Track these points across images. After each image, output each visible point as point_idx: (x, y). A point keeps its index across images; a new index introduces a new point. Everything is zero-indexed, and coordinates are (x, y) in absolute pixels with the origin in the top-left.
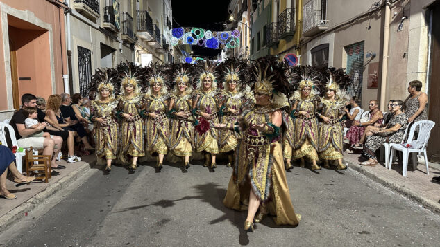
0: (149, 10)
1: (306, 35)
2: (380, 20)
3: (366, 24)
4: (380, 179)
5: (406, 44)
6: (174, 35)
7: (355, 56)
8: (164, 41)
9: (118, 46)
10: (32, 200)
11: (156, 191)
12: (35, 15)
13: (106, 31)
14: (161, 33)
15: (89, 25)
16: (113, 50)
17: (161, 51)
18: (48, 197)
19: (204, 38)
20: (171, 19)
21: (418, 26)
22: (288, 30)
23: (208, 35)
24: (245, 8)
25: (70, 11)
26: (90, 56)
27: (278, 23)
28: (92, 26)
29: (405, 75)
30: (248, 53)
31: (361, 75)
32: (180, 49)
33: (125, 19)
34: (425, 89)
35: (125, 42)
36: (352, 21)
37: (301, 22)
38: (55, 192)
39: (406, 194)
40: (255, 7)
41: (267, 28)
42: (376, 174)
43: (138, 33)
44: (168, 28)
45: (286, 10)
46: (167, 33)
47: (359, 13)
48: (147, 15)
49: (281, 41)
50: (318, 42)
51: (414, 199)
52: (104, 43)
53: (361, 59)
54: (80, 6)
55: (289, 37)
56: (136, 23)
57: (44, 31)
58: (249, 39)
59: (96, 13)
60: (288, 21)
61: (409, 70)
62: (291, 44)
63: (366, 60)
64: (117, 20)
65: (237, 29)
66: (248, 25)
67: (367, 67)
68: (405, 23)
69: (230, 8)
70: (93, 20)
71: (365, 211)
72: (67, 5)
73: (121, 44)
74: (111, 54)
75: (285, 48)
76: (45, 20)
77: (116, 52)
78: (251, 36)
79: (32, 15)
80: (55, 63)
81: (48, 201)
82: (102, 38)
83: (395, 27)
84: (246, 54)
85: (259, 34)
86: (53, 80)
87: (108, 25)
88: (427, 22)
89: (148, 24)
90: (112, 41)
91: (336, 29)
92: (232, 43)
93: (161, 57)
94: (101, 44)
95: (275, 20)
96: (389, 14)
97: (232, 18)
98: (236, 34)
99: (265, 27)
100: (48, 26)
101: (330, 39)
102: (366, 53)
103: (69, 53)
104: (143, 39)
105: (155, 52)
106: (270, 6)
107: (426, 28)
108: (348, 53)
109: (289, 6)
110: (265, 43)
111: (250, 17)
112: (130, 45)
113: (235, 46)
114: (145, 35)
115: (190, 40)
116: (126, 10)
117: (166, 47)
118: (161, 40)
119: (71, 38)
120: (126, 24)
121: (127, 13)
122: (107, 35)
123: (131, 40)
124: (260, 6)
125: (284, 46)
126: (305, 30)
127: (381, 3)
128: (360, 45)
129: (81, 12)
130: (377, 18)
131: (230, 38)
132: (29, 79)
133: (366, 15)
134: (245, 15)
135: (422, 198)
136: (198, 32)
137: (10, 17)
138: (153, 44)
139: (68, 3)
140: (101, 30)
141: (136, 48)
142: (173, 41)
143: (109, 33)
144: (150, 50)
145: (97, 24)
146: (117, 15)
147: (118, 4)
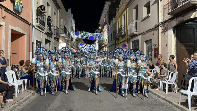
0: (65, 24)
1: (130, 36)
2: (157, 31)
3: (152, 32)
4: (157, 95)
5: (167, 41)
6: (75, 35)
7: (149, 45)
8: (71, 37)
9: (52, 40)
10: (17, 102)
11: (67, 99)
12: (21, 29)
13: (47, 34)
14: (70, 34)
15: (41, 32)
17: (70, 41)
18: (23, 102)
19: (88, 36)
20: (74, 28)
21: (171, 34)
22: (123, 34)
23: (90, 35)
24: (105, 24)
25: (34, 27)
26: (40, 44)
27: (119, 31)
28: (42, 32)
29: (167, 53)
30: (107, 42)
31: (151, 53)
32: (78, 40)
33: (55, 29)
34: (175, 59)
35: (55, 38)
36: (147, 31)
37: (128, 31)
38: (26, 100)
39: (167, 101)
40: (110, 23)
41: (115, 32)
42: (156, 93)
43: (60, 34)
44: (73, 32)
45: (122, 26)
46: (72, 34)
47: (150, 28)
48: (65, 27)
49: (120, 38)
50: (135, 39)
51: (170, 102)
53: (151, 46)
54: (38, 24)
55: (123, 36)
56: (60, 30)
57: (23, 35)
58: (107, 36)
59: (44, 27)
60: (123, 30)
61: (169, 51)
62: (124, 39)
63: (153, 47)
64: (52, 30)
65: (102, 32)
66: (107, 31)
67: (154, 49)
68: (166, 33)
69: (99, 24)
70: (42, 29)
71: (149, 107)
72: (33, 24)
73: (53, 39)
74: (49, 43)
75: (122, 41)
76: (24, 31)
77: (51, 42)
78: (108, 35)
79: (20, 29)
80: (27, 47)
81: (23, 103)
82: (46, 37)
83: (163, 34)
84: (106, 43)
85: (111, 34)
86: (26, 54)
87: (49, 31)
88: (174, 33)
89: (65, 30)
90: (49, 38)
91: (141, 34)
92: (100, 38)
93: (70, 44)
94: (45, 39)
95: (118, 29)
96: (160, 29)
97: (100, 28)
98: (102, 34)
99: (114, 32)
100: (25, 33)
101: (139, 38)
102: (153, 44)
103: (33, 43)
104: (62, 37)
105: (67, 42)
106: (116, 23)
107: (174, 35)
108: (146, 44)
109: (123, 24)
110: (114, 38)
111: (108, 27)
112: (57, 39)
113: (101, 39)
114: (63, 35)
115: (82, 37)
116: (56, 25)
117: (72, 39)
118: (70, 37)
119: (34, 37)
120: (55, 31)
121: (56, 27)
123: (58, 37)
124: (111, 23)
125: (121, 40)
126: (129, 34)
127: (157, 24)
128: (150, 41)
129: (38, 27)
130: (156, 30)
131: (99, 36)
132: (16, 54)
133: (152, 29)
134: (105, 27)
135: (172, 102)
136: (86, 34)
137: (12, 30)
138: (67, 38)
139: (33, 23)
140: (46, 33)
141: (60, 40)
142: (75, 37)
143: (49, 35)
144: (65, 41)
145: (44, 31)
146: (52, 27)
147: (53, 23)
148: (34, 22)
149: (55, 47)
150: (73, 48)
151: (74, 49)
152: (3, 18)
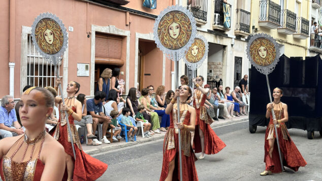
9: (230, 42)
13: (215, 32)
15: (198, 30)
28: (201, 31)
35: (238, 37)
52: (213, 42)
59: (203, 21)
70: (200, 26)
73: (233, 39)
74: (221, 51)
79: (153, 35)
80: (166, 64)
82: (211, 39)
86: (163, 75)
87: (216, 27)
90: (221, 39)
94: (210, 43)
112: (246, 38)
122: (216, 35)
123: (247, 34)
137: (140, 40)
140: (210, 32)
143: (220, 32)
144: (280, 38)
145: (205, 28)
146: (226, 16)
147: (230, 6)
149: (241, 58)
152: (127, 25)
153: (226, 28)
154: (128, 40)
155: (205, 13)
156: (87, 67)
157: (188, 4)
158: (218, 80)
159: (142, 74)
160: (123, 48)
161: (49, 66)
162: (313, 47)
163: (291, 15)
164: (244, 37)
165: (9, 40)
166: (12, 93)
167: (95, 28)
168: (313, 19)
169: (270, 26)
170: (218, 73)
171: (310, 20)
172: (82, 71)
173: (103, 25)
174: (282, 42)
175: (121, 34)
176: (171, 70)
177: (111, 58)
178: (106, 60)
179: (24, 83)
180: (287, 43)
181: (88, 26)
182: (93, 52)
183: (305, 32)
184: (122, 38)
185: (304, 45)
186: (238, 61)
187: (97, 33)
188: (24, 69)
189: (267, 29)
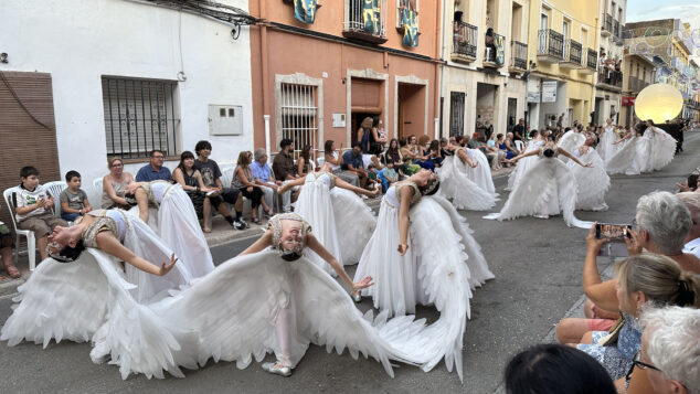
9: (502, 81)
12: (417, 77)
13: (485, 70)
15: (466, 69)
16: (496, 87)
25: (446, 64)
26: (464, 98)
28: (469, 69)
35: (513, 75)
43: (539, 58)
52: (482, 81)
56: (538, 47)
57: (421, 87)
59: (472, 57)
70: (467, 63)
72: (443, 60)
73: (506, 78)
74: (493, 91)
76: (424, 77)
79: (414, 77)
80: (429, 110)
82: (481, 78)
86: (426, 123)
90: (493, 78)
100: (426, 82)
103: (442, 100)
105: (574, 74)
112: (522, 75)
119: (446, 86)
122: (487, 74)
123: (523, 70)
129: (456, 61)
132: (410, 123)
137: (399, 83)
139: (445, 57)
140: (479, 70)
143: (491, 71)
144: (562, 74)
145: (473, 66)
146: (499, 50)
147: (504, 38)
148: (447, 53)
149: (516, 99)
150: (608, 90)
151: (616, 92)
152: (385, 67)
153: (499, 65)
154: (387, 84)
155: (474, 48)
156: (343, 118)
157: (454, 40)
158: (488, 126)
159: (403, 123)
160: (380, 94)
161: (300, 117)
162: (601, 84)
163: (576, 46)
164: (519, 74)
165: (263, 90)
166: (268, 148)
167: (351, 73)
168: (602, 49)
169: (551, 60)
170: (489, 118)
171: (598, 51)
172: (338, 121)
173: (358, 69)
174: (565, 78)
175: (379, 77)
176: (435, 116)
177: (370, 105)
178: (363, 109)
179: (279, 138)
180: (569, 79)
181: (343, 71)
182: (349, 100)
183: (592, 66)
184: (380, 82)
185: (590, 81)
186: (512, 102)
187: (353, 79)
188: (279, 121)
189: (546, 64)
